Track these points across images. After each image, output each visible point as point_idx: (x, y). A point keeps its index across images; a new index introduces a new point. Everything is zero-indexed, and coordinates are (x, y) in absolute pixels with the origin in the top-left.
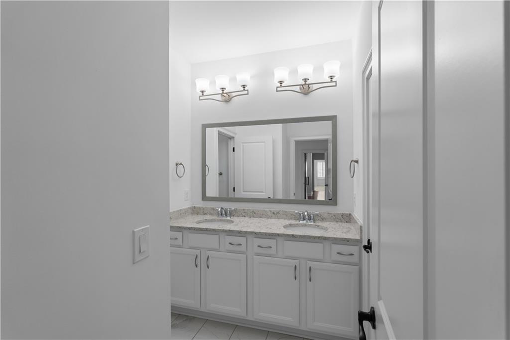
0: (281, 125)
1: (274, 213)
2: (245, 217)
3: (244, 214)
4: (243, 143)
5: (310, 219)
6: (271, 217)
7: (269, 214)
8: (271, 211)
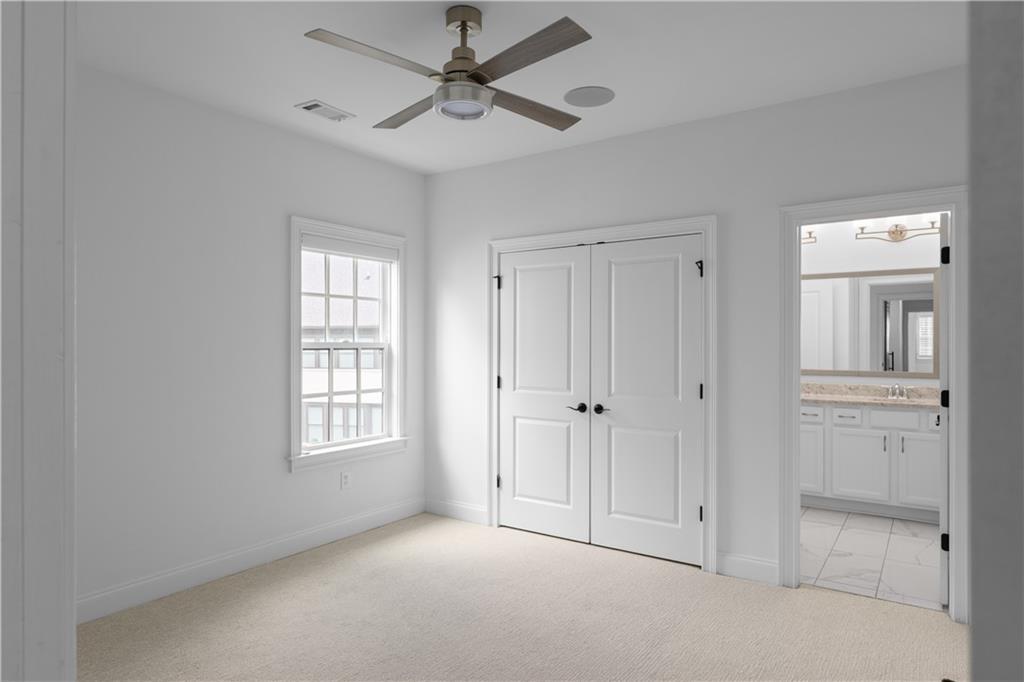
0: (846, 280)
1: (850, 389)
5: (901, 394)
7: (844, 389)
8: (846, 386)
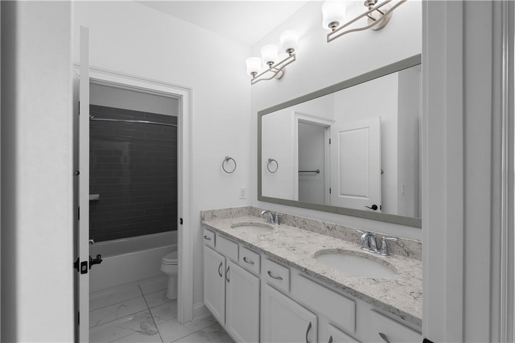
1: (328, 227)
2: (295, 226)
3: (294, 222)
4: (340, 132)
6: (324, 233)
7: (323, 227)
8: (324, 224)
